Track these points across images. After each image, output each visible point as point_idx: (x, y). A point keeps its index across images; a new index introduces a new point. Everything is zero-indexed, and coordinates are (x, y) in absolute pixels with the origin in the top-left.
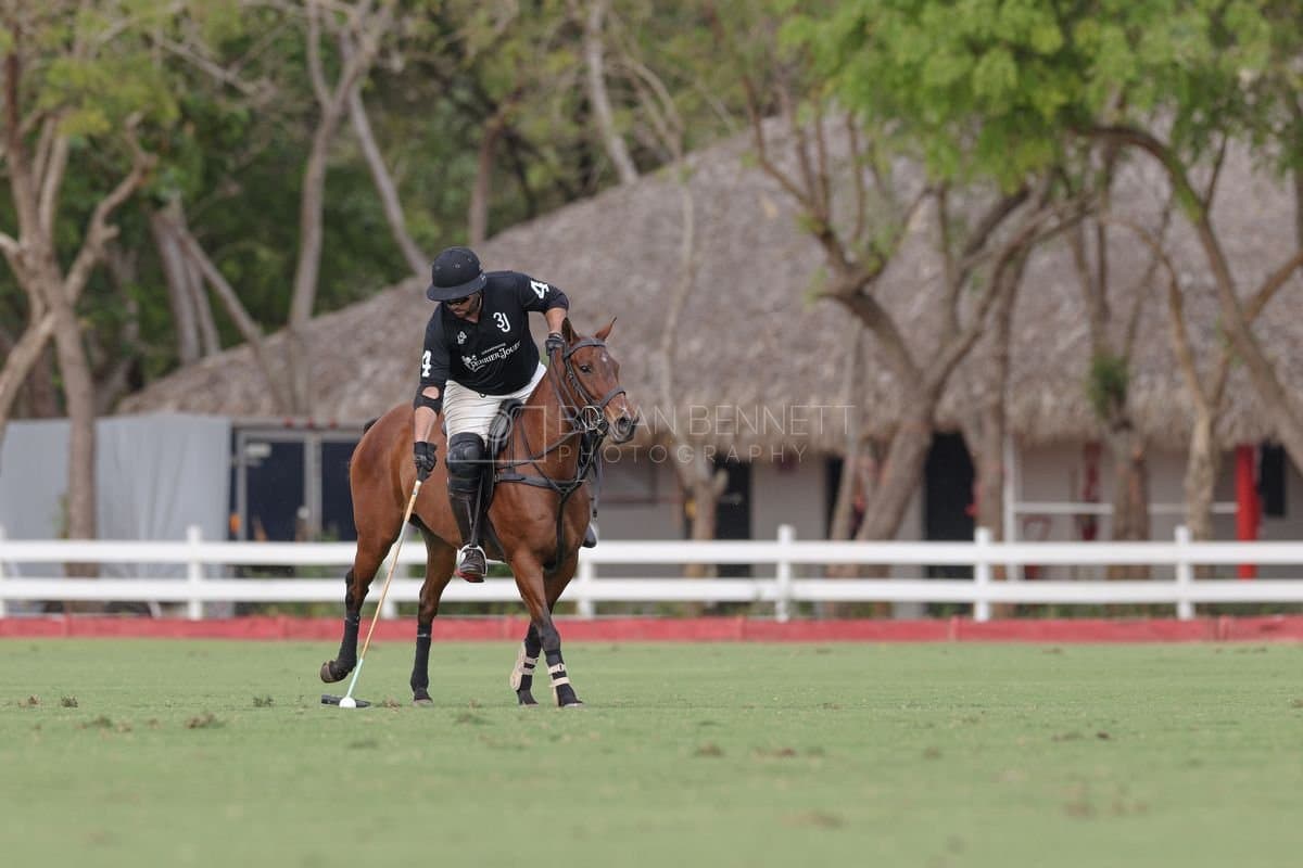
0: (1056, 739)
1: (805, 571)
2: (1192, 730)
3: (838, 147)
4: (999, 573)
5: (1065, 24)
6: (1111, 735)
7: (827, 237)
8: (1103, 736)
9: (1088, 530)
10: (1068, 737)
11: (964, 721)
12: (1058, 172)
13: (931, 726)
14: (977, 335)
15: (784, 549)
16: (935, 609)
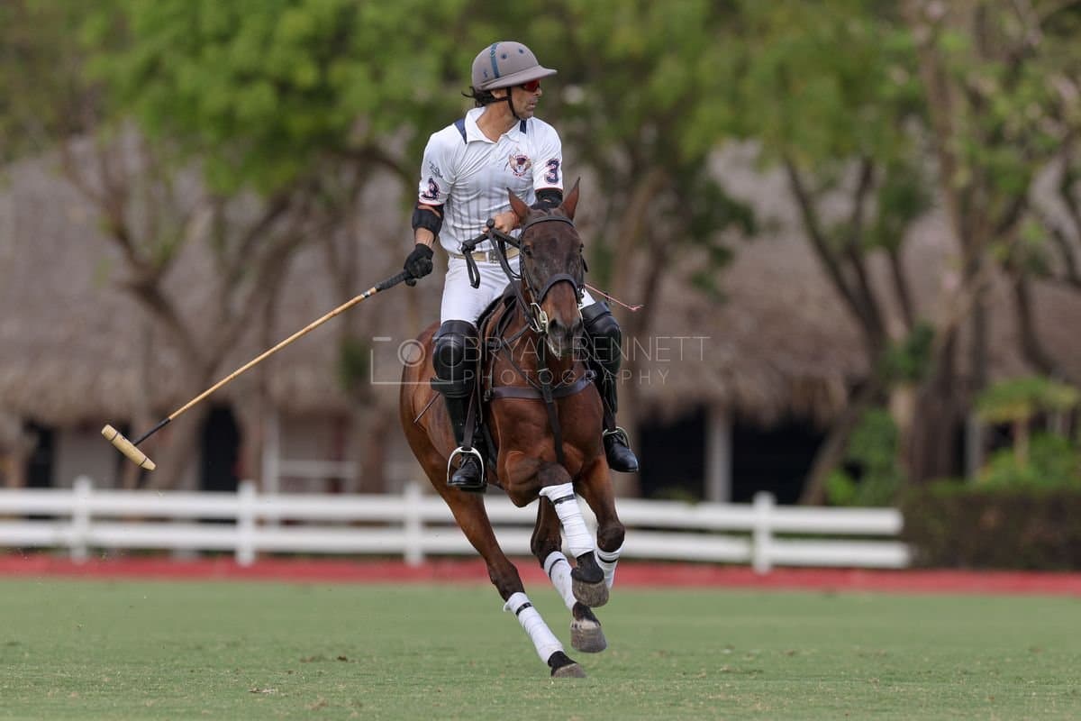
0: (303, 661)
1: (100, 518)
2: (415, 654)
3: (133, 163)
4: (261, 522)
5: (323, 62)
6: (350, 659)
7: (122, 236)
8: (342, 659)
9: (335, 487)
10: (313, 660)
11: (228, 645)
12: (315, 187)
13: (199, 648)
14: (245, 323)
15: (81, 499)
16: (208, 554)
